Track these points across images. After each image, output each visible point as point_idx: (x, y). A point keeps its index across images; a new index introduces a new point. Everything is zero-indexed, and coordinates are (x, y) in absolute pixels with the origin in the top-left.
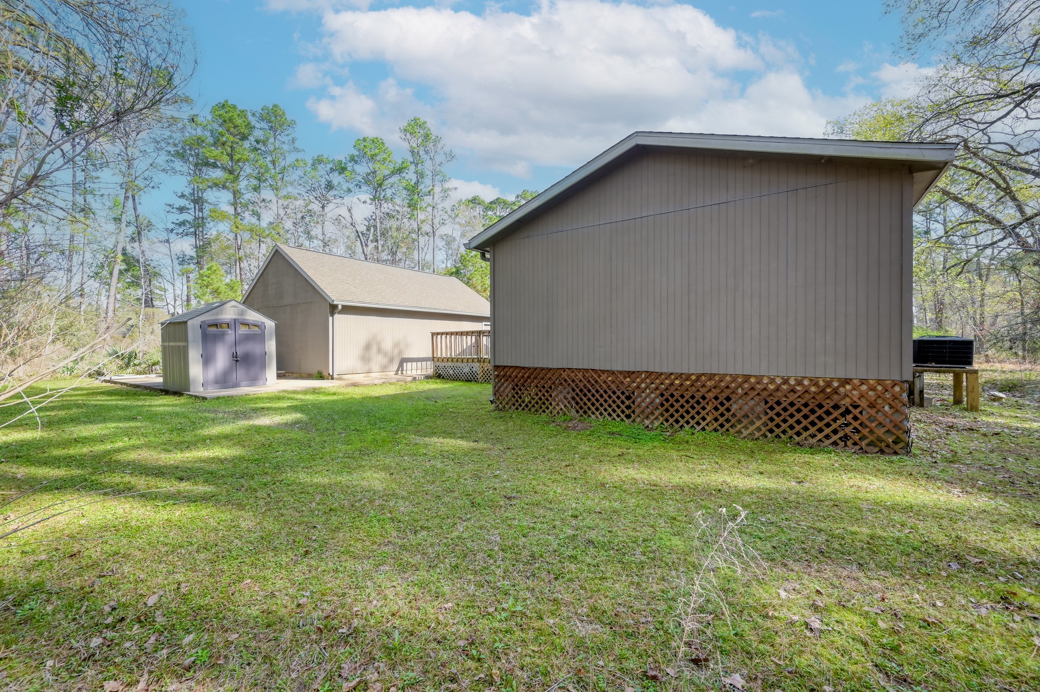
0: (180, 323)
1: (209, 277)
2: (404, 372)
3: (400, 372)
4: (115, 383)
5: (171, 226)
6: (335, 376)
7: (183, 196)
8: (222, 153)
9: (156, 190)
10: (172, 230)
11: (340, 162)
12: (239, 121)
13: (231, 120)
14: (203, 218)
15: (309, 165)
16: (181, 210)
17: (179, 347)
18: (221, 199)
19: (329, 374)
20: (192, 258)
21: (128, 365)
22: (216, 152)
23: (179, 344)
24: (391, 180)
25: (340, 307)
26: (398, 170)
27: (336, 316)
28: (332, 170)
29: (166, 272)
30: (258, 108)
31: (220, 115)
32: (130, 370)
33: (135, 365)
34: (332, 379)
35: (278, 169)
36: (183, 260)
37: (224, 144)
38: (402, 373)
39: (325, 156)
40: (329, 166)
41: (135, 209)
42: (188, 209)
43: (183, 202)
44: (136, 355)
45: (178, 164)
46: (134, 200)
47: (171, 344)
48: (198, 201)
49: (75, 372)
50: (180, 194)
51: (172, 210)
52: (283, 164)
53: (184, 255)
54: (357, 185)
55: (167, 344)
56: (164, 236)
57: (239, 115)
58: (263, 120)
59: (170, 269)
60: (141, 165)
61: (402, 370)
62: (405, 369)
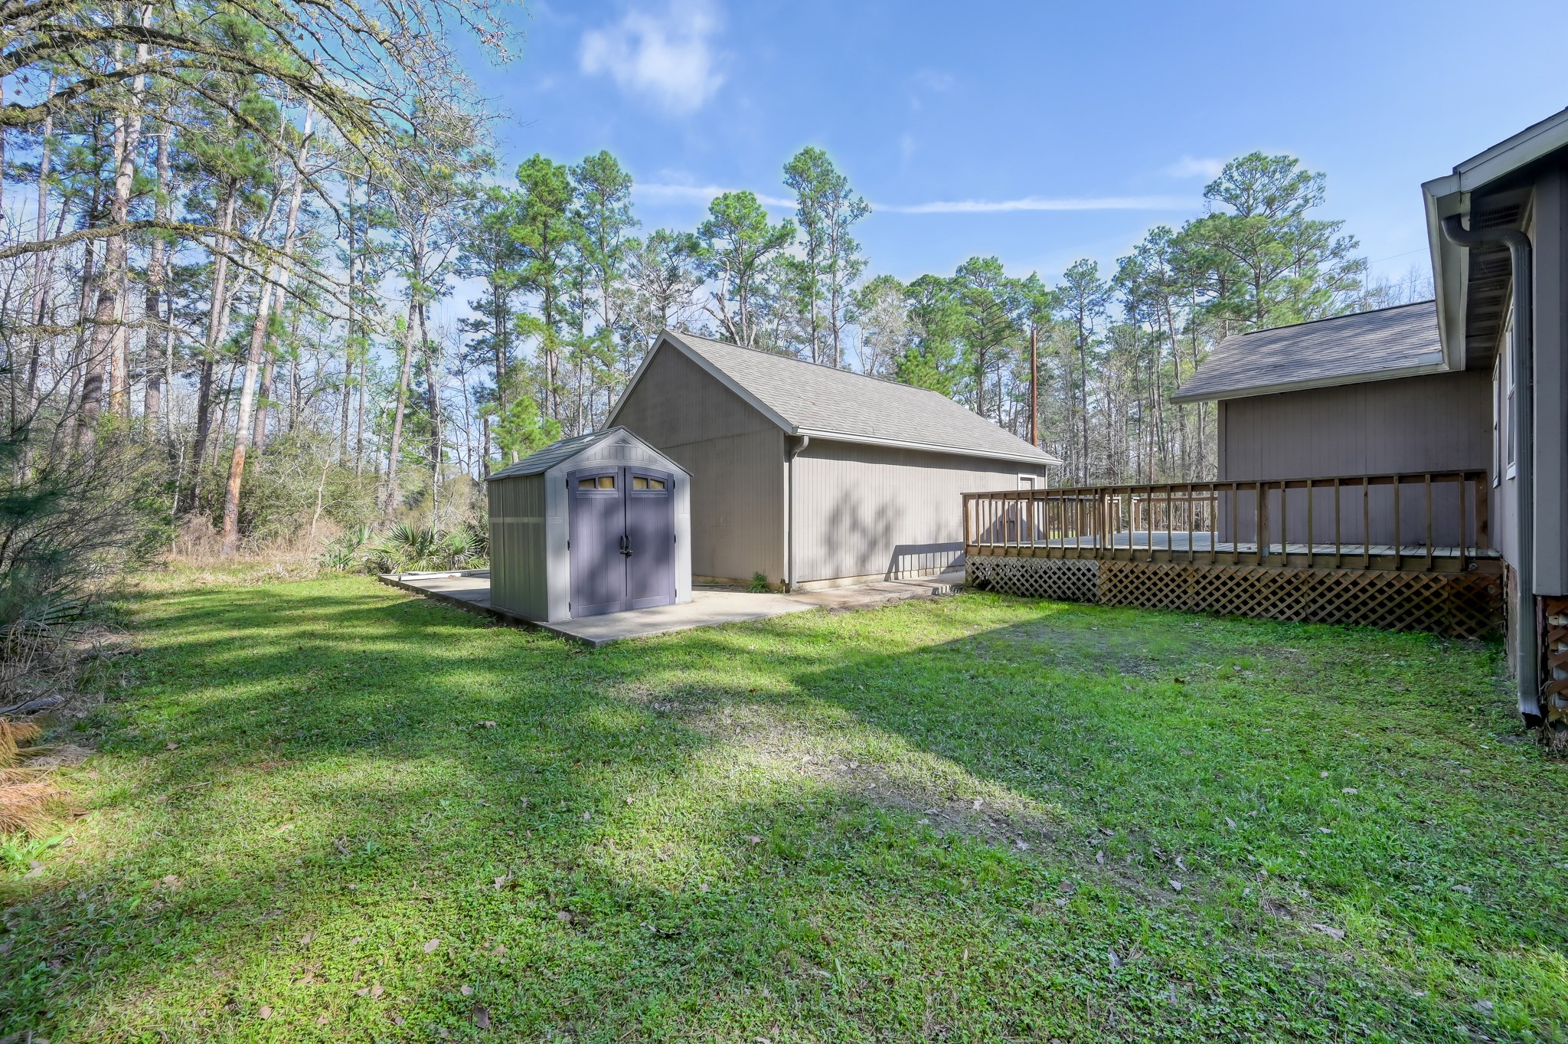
0: (527, 477)
1: (518, 417)
2: (900, 574)
3: (892, 575)
4: (407, 588)
5: (464, 350)
6: (795, 586)
7: (479, 307)
8: (533, 231)
9: (449, 297)
10: (466, 356)
11: (690, 236)
12: (555, 183)
13: (545, 182)
14: (505, 333)
15: (644, 247)
16: (477, 326)
17: (525, 526)
18: (527, 303)
19: (783, 581)
20: (492, 392)
21: (420, 554)
22: (525, 231)
23: (526, 520)
24: (763, 259)
25: (806, 441)
26: (778, 239)
27: (797, 460)
28: (678, 251)
29: (458, 415)
30: (577, 161)
31: (529, 176)
32: (423, 563)
33: (431, 554)
34: (788, 591)
35: (606, 250)
36: (480, 395)
37: (534, 219)
38: (896, 578)
39: (668, 232)
40: (672, 246)
41: (422, 324)
42: (485, 324)
43: (479, 316)
44: (432, 537)
45: (474, 263)
46: (421, 313)
47: (508, 520)
48: (499, 312)
49: (350, 563)
50: (475, 304)
51: (467, 328)
52: (614, 242)
53: (483, 388)
54: (711, 273)
55: (500, 520)
56: (455, 365)
57: (554, 174)
58: (585, 179)
59: (464, 411)
60: (432, 261)
61: (897, 571)
62: (901, 569)
